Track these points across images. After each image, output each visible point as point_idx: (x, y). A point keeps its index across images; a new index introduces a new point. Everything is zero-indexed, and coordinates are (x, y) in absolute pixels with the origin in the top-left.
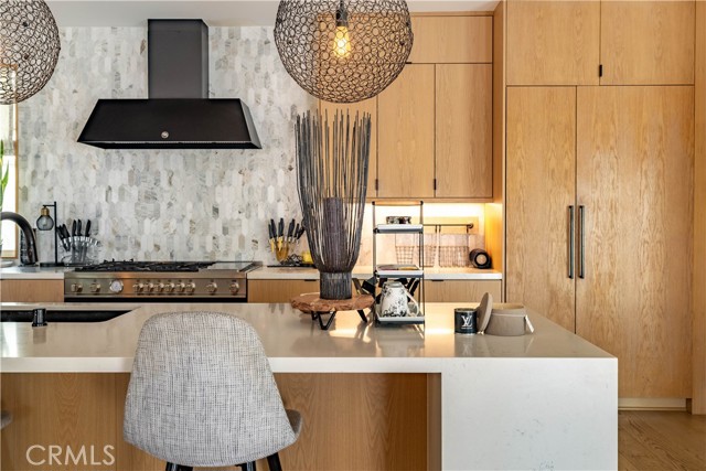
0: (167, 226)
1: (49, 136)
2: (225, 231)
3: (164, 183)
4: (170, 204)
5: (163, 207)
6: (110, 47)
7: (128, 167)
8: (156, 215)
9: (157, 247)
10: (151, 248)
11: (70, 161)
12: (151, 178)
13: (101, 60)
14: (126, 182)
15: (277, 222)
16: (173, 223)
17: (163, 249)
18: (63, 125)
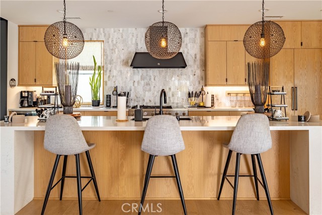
0: (153, 94)
1: (114, 64)
2: (173, 95)
3: (152, 80)
4: (154, 87)
5: (152, 88)
6: (135, 35)
7: (140, 74)
8: (150, 90)
9: (150, 101)
10: (148, 101)
11: (121, 72)
12: (148, 78)
13: (132, 39)
14: (140, 79)
15: (191, 92)
16: (156, 93)
17: (152, 101)
18: (119, 60)
